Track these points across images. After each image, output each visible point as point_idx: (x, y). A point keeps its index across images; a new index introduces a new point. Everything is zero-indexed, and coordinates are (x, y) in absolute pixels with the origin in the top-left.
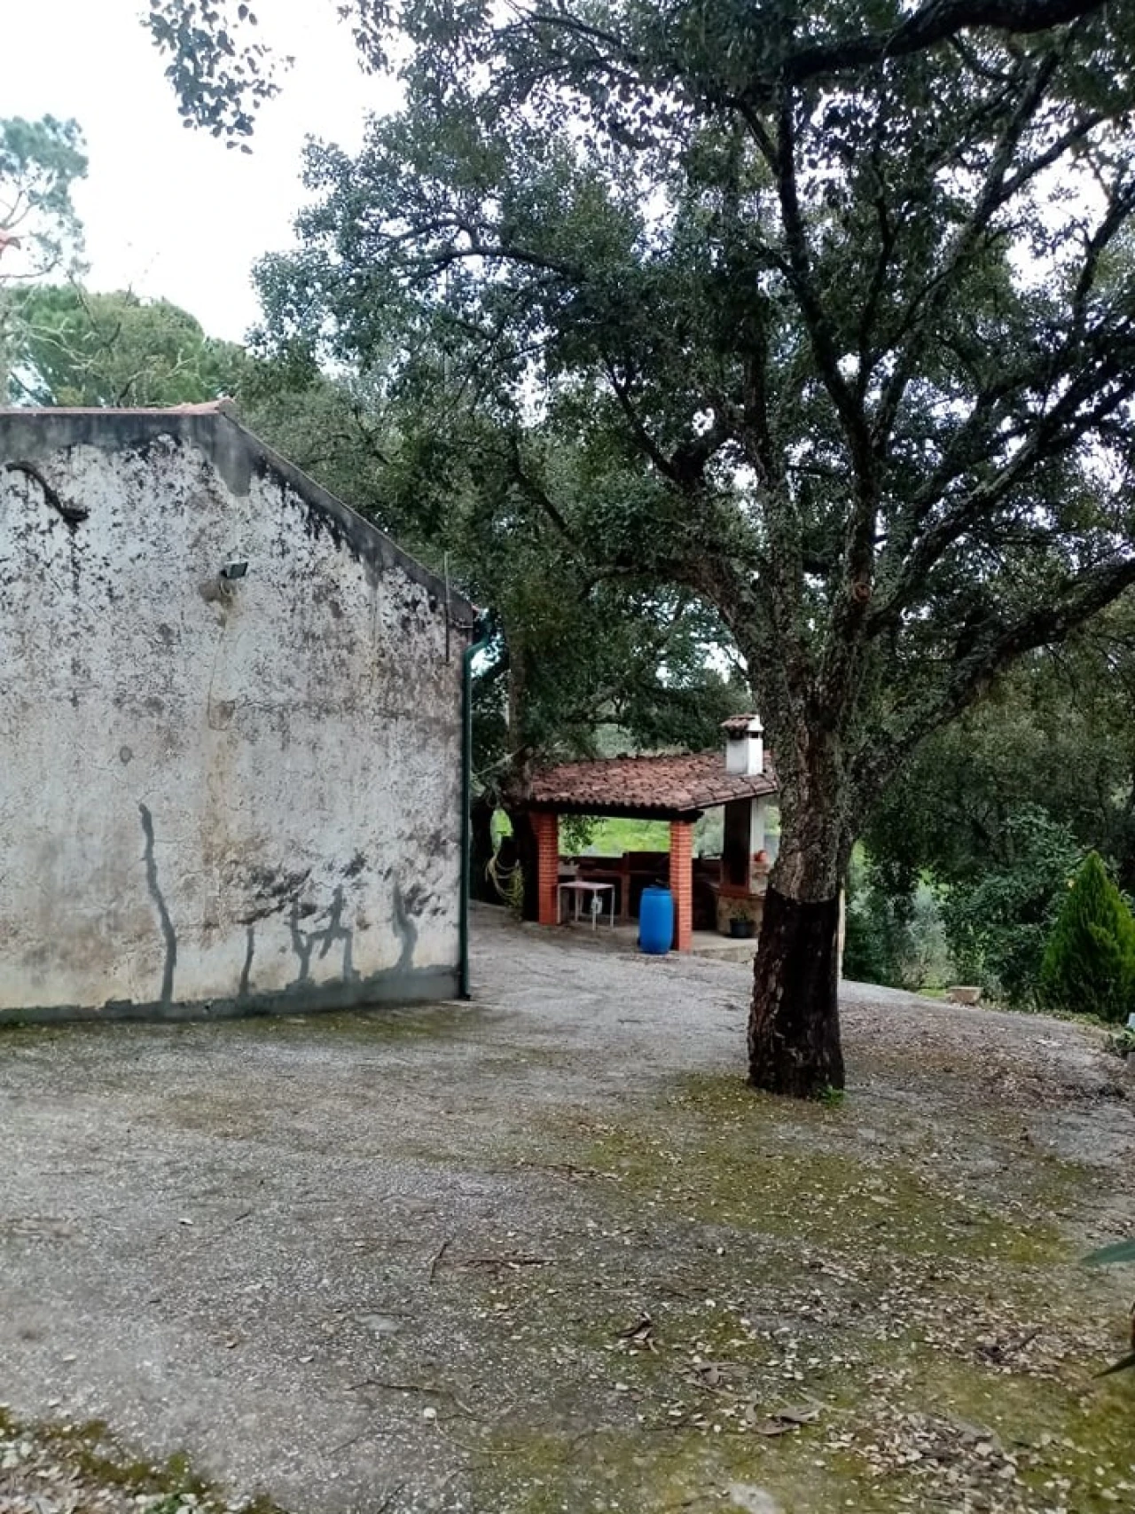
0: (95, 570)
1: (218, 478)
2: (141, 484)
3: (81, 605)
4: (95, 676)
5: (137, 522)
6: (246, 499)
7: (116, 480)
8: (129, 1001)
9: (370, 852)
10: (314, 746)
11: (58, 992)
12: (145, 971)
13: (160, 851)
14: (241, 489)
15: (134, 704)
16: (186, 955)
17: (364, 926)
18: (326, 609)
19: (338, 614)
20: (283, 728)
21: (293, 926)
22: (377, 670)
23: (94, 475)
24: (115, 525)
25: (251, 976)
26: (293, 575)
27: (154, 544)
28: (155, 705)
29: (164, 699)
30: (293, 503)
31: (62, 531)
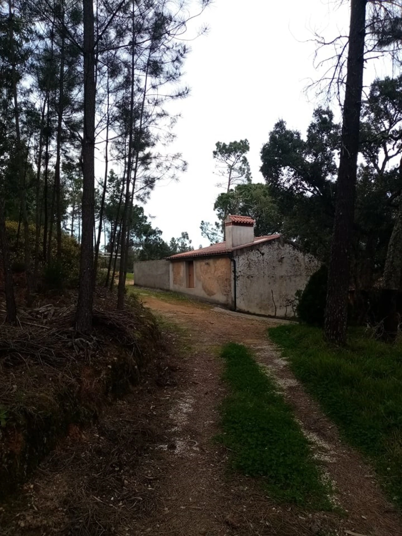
0: (266, 260)
1: (280, 245)
2: (271, 249)
3: (264, 265)
4: (266, 274)
5: (270, 254)
7: (268, 249)
10: (295, 281)
11: (263, 313)
12: (273, 312)
13: (274, 296)
14: (283, 246)
15: (271, 277)
16: (278, 310)
18: (296, 261)
19: (298, 261)
20: (290, 279)
21: (293, 308)
22: (305, 269)
23: (265, 249)
24: (268, 254)
25: (287, 314)
26: (291, 257)
27: (272, 256)
28: (273, 277)
31: (262, 256)
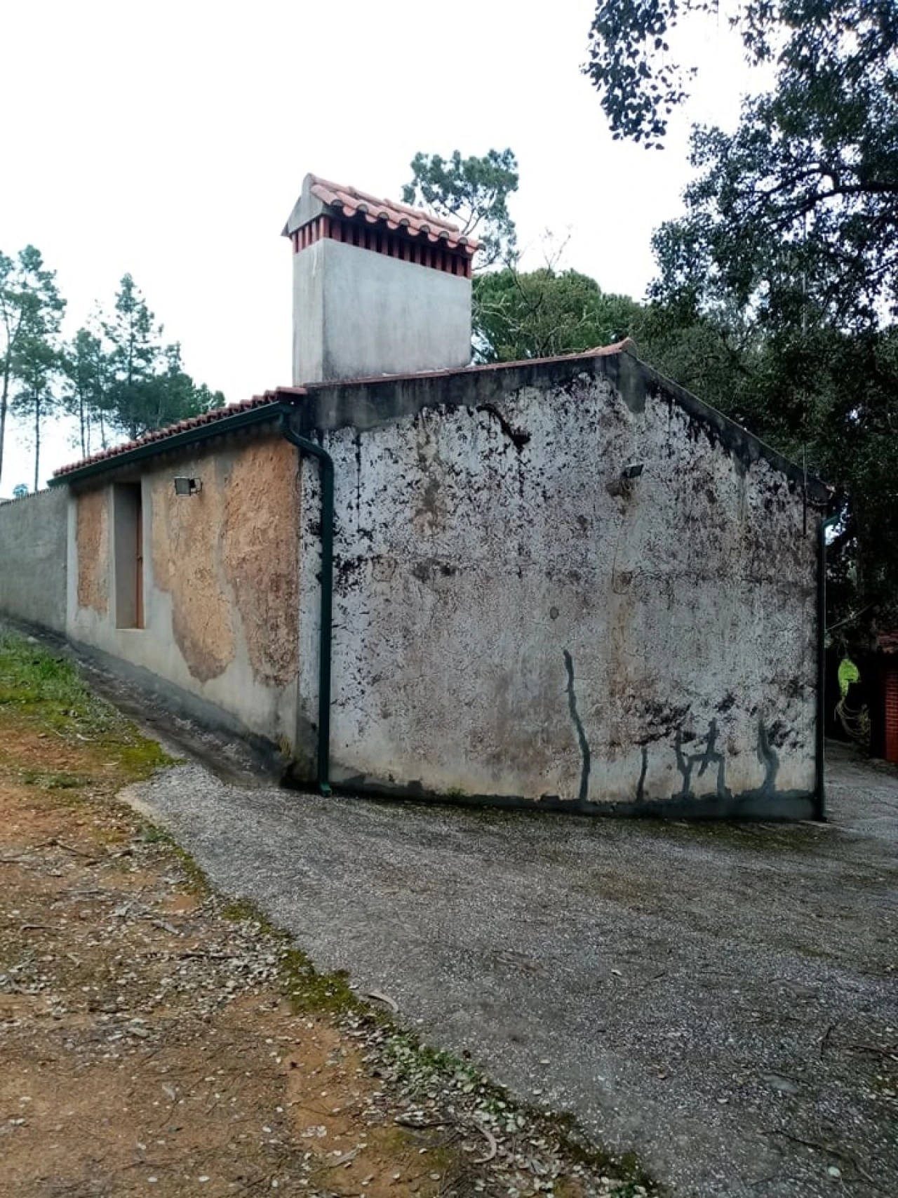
0: (534, 478)
1: (622, 402)
2: (566, 412)
3: (525, 504)
4: (534, 555)
5: (563, 441)
6: (642, 416)
7: (548, 410)
8: (557, 797)
9: (739, 693)
10: (693, 606)
11: (509, 786)
12: (567, 775)
13: (579, 686)
14: (638, 408)
15: (561, 576)
16: (598, 765)
17: (734, 752)
18: (703, 496)
19: (712, 499)
20: (669, 592)
21: (677, 749)
22: (744, 544)
23: (535, 409)
24: (548, 444)
25: (645, 785)
26: (677, 471)
27: (575, 456)
28: (575, 576)
29: (580, 571)
30: (678, 415)
31: (512, 452)
